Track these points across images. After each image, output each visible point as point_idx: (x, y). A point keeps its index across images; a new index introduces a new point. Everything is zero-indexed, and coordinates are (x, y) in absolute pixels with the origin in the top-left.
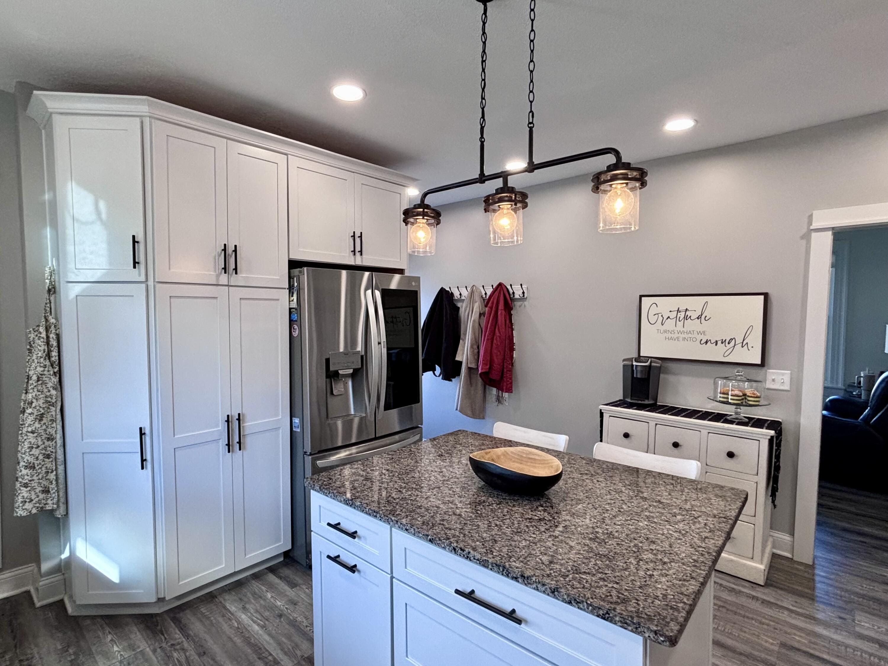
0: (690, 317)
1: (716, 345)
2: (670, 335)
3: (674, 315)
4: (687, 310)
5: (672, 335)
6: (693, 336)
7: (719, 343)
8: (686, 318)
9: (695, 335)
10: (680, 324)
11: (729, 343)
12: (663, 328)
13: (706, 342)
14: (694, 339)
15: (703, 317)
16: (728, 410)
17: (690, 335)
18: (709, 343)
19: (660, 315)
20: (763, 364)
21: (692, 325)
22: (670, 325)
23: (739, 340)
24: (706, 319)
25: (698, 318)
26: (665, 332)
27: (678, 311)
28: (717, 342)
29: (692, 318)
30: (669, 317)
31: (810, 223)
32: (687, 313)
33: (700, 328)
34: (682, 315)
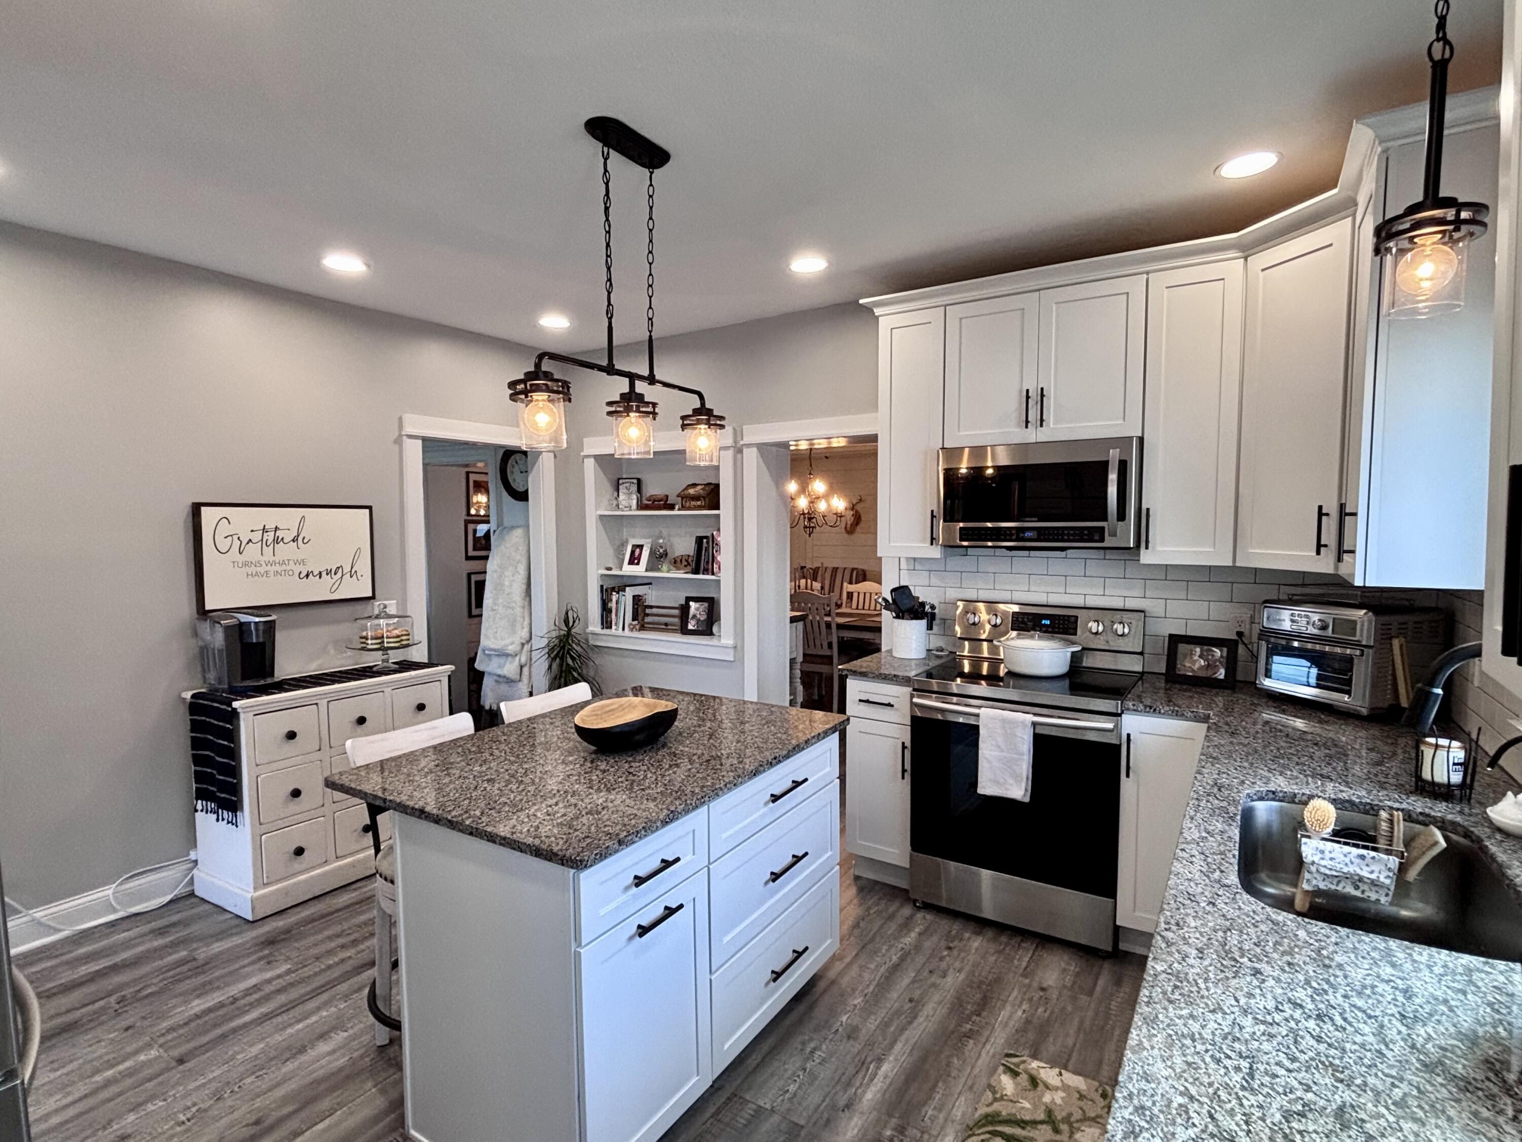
0: (282, 539)
1: (320, 577)
2: (253, 569)
3: (257, 536)
4: (276, 529)
5: (259, 569)
6: (288, 568)
7: (324, 574)
8: (276, 541)
9: (292, 566)
10: (268, 551)
11: (335, 574)
12: (241, 559)
13: (307, 576)
14: (291, 573)
15: (300, 539)
16: (374, 659)
17: (284, 567)
18: (311, 575)
19: (235, 537)
20: (373, 597)
21: (285, 551)
22: (252, 552)
23: (347, 569)
24: (305, 541)
25: (293, 540)
26: (246, 564)
27: (264, 530)
28: (320, 573)
29: (285, 541)
30: (250, 540)
31: (401, 427)
32: (278, 533)
33: (299, 555)
34: (270, 536)
